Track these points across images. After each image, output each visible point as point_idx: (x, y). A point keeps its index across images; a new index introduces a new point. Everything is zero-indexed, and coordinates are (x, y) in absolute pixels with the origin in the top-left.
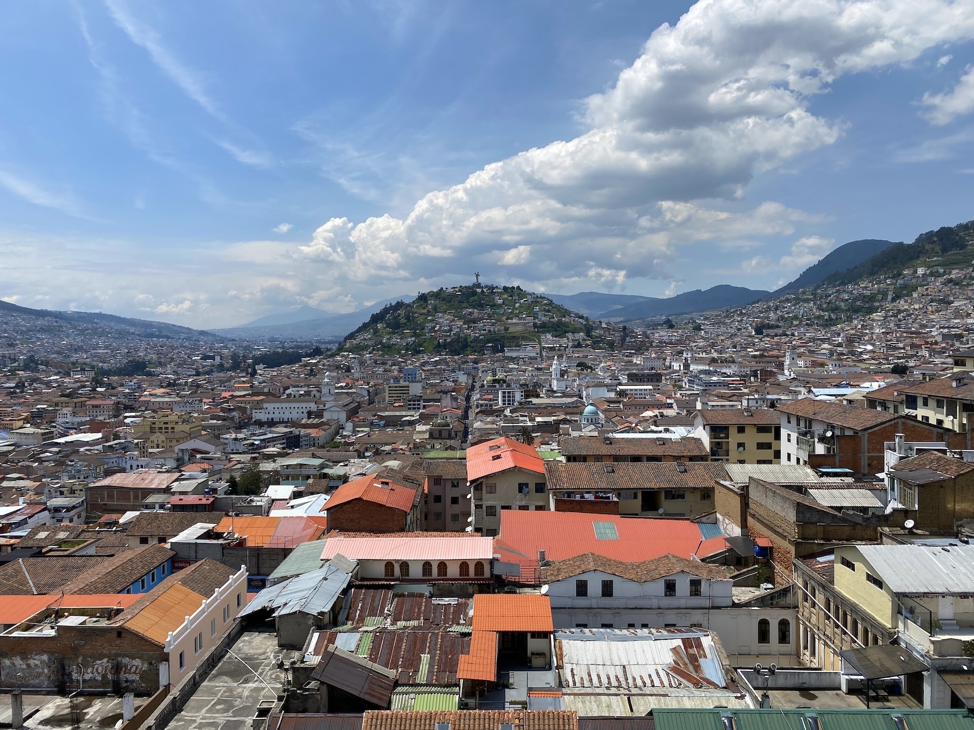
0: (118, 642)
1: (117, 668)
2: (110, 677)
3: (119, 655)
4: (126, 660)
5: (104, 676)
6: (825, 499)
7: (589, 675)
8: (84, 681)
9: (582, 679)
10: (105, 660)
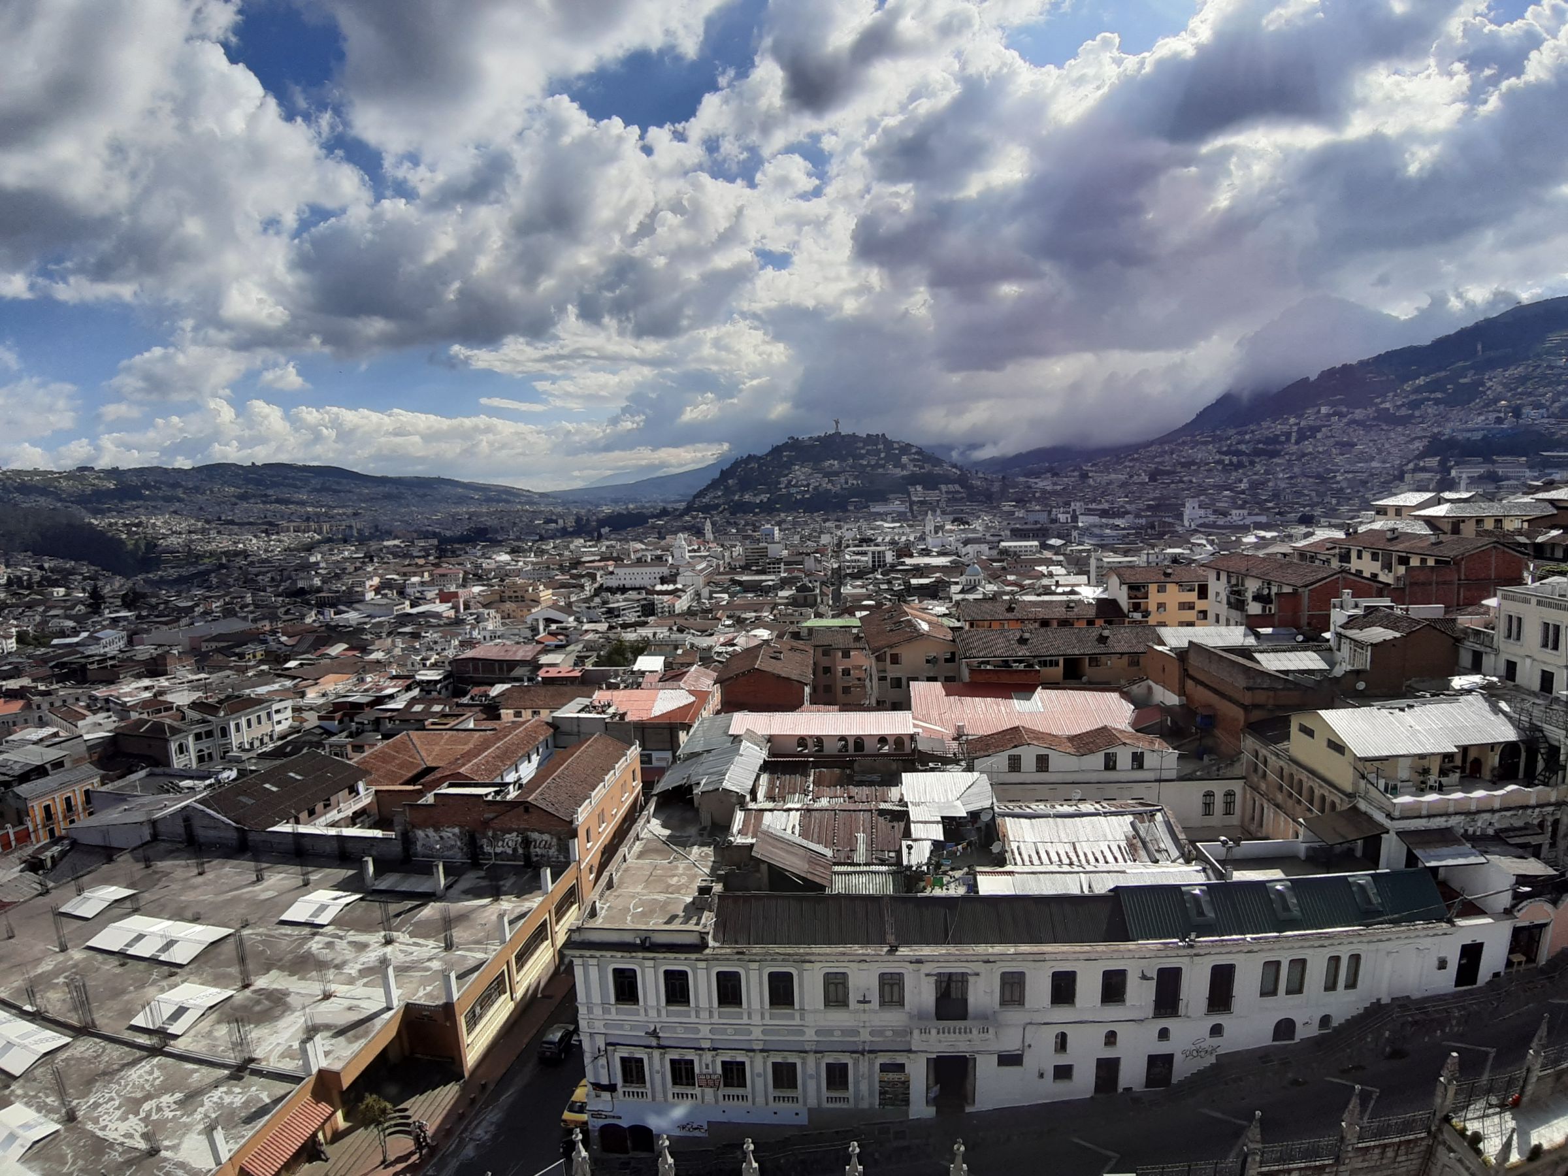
0: (526, 817)
1: (527, 843)
2: (520, 851)
3: (527, 830)
4: (535, 835)
5: (515, 850)
6: (1272, 662)
7: (1038, 853)
8: (496, 854)
9: (1030, 856)
10: (515, 834)
